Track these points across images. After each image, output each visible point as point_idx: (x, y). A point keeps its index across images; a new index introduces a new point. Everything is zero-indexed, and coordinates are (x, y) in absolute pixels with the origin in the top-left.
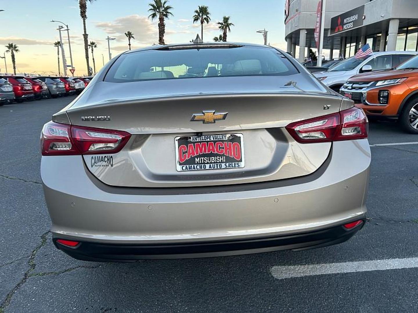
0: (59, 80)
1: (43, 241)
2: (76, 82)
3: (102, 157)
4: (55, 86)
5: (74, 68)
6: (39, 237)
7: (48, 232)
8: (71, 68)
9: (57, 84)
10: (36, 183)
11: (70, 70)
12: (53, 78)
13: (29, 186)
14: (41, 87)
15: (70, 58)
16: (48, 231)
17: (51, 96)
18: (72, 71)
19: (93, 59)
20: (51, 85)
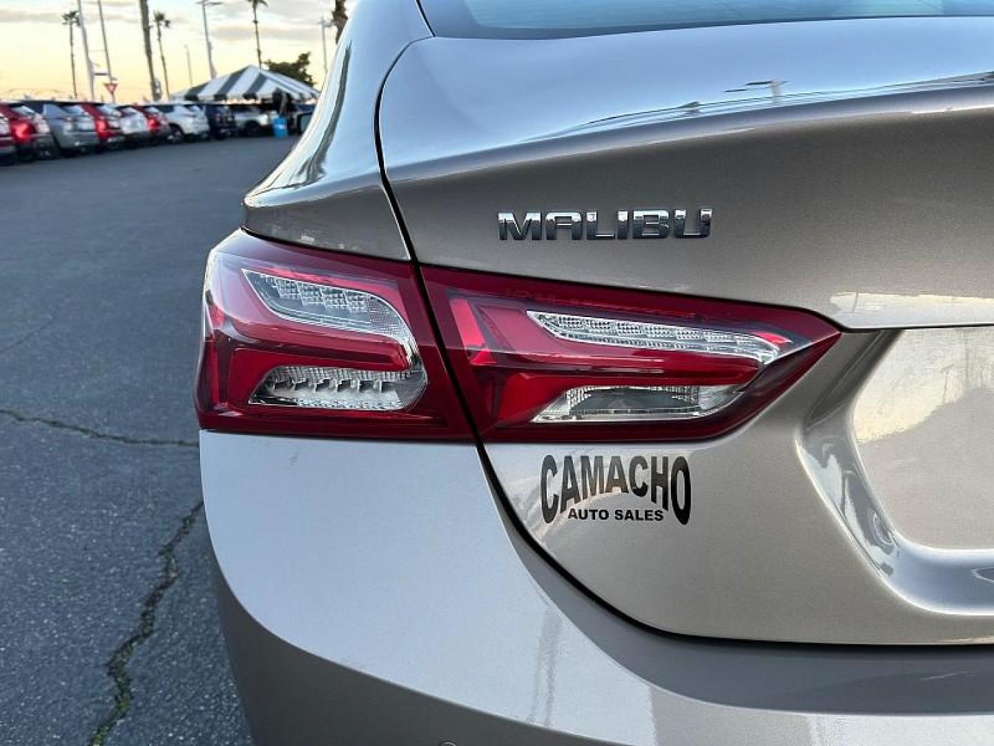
0: (79, 109)
1: (117, 691)
2: (124, 115)
3: (616, 461)
4: (68, 127)
5: (115, 79)
6: (97, 666)
7: (131, 641)
8: (106, 79)
9: (75, 120)
10: (54, 424)
11: (107, 85)
12: (63, 105)
13: (35, 435)
14: (32, 129)
15: (104, 54)
16: (128, 639)
17: (59, 151)
18: (111, 88)
19: (163, 58)
20: (60, 123)
